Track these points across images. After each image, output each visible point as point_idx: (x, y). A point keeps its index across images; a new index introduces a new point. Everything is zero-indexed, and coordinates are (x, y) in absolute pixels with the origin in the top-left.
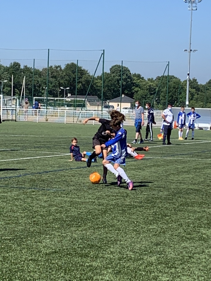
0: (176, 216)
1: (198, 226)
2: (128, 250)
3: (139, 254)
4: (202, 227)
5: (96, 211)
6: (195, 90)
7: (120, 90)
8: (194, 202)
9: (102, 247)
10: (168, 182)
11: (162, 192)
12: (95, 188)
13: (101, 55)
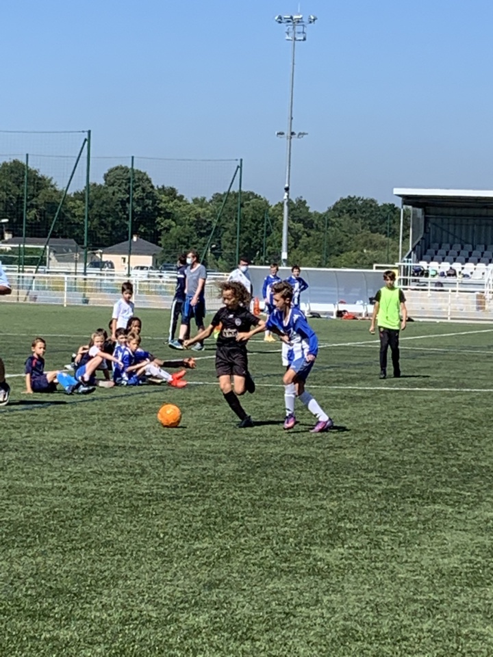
0: (255, 519)
1: (306, 540)
2: (143, 599)
3: (169, 609)
4: (316, 544)
5: (69, 509)
6: (301, 225)
7: (127, 225)
8: (297, 485)
9: (82, 595)
10: (238, 439)
11: (225, 462)
12: (67, 455)
13: (84, 144)
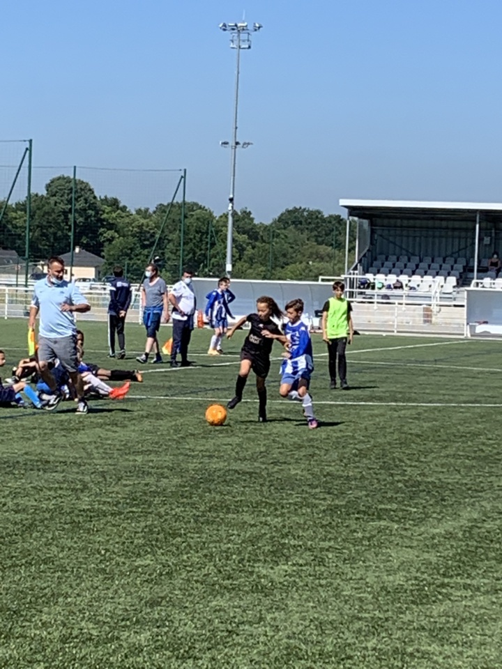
0: (198, 535)
1: (249, 557)
2: (84, 617)
3: (110, 627)
4: (259, 560)
5: (10, 526)
6: (246, 236)
7: (69, 236)
8: (241, 501)
9: (22, 613)
10: (181, 454)
11: (167, 477)
12: (8, 469)
13: (25, 153)
